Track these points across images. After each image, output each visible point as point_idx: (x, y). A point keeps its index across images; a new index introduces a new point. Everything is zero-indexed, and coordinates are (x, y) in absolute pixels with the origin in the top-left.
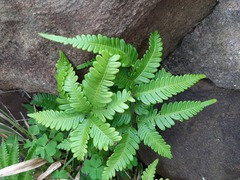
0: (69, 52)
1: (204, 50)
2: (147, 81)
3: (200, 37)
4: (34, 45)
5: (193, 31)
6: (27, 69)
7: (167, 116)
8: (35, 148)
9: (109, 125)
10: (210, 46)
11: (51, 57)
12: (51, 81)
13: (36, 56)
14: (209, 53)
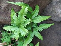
0: (14, 8)
1: (50, 12)
2: (35, 17)
3: (49, 9)
4: (5, 6)
5: (47, 7)
6: (3, 14)
7: (41, 28)
8: (4, 39)
9: (25, 28)
10: (51, 11)
11: (9, 10)
12: (9, 17)
13: (5, 10)
14: (51, 12)
